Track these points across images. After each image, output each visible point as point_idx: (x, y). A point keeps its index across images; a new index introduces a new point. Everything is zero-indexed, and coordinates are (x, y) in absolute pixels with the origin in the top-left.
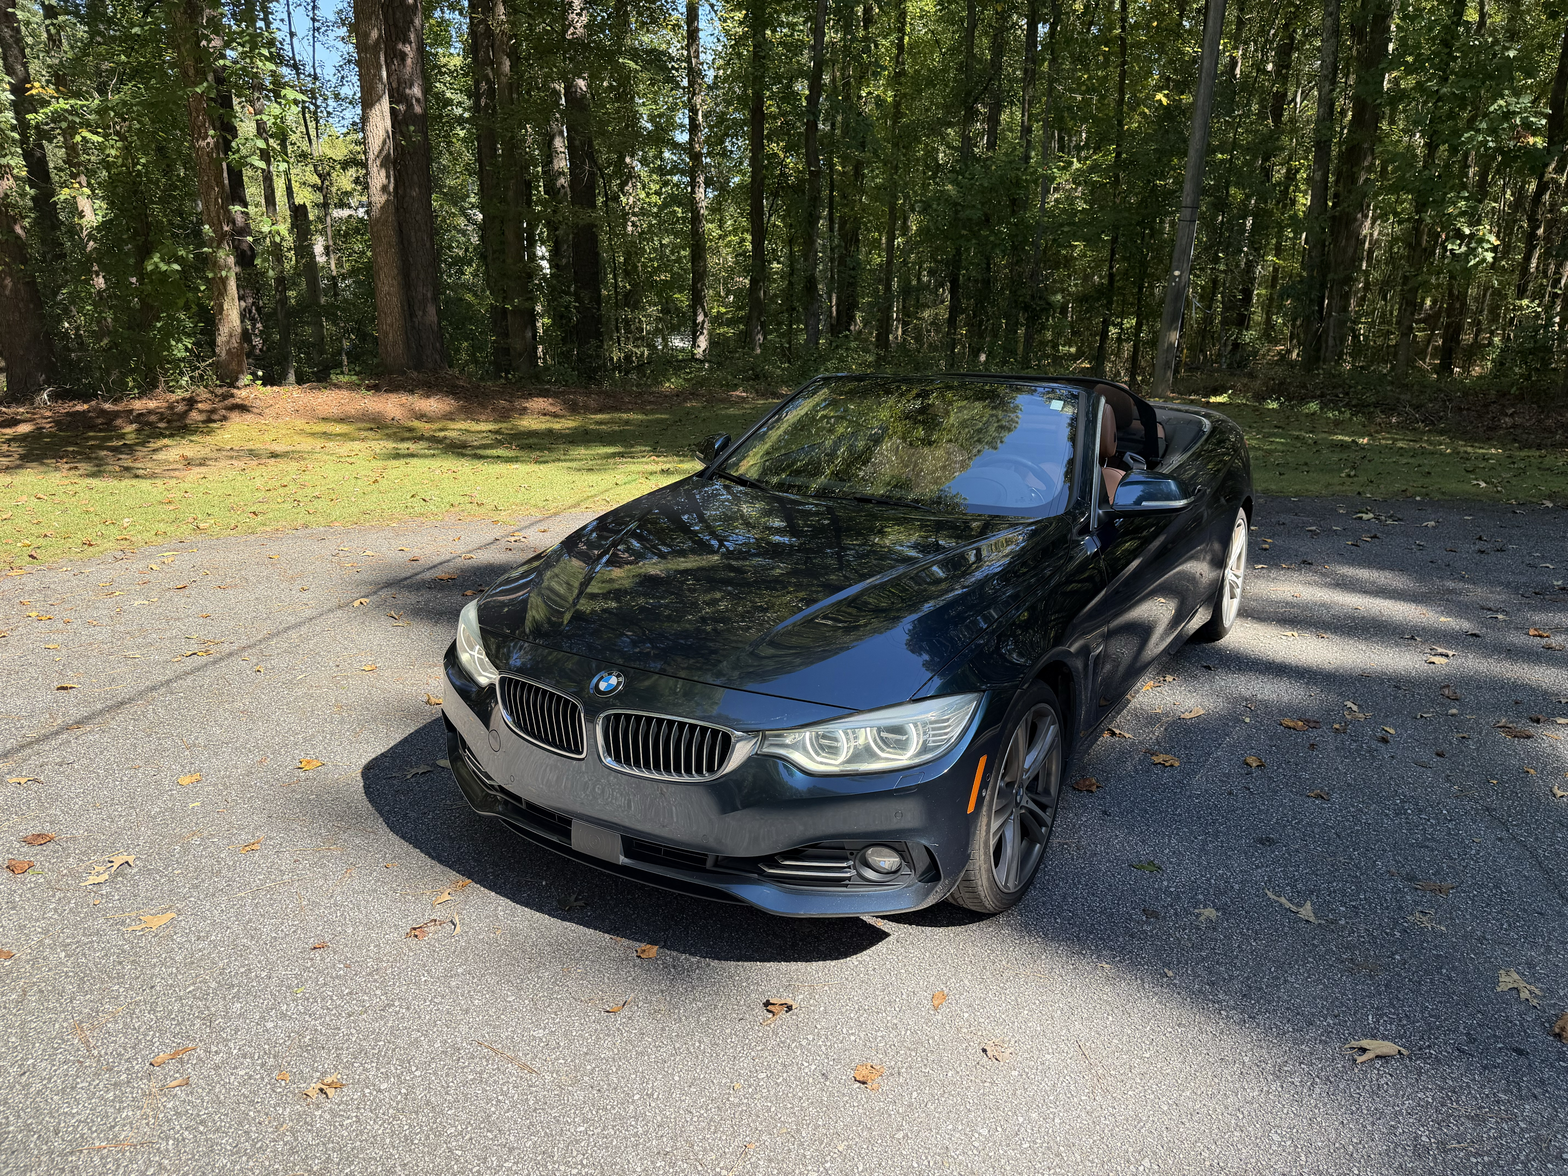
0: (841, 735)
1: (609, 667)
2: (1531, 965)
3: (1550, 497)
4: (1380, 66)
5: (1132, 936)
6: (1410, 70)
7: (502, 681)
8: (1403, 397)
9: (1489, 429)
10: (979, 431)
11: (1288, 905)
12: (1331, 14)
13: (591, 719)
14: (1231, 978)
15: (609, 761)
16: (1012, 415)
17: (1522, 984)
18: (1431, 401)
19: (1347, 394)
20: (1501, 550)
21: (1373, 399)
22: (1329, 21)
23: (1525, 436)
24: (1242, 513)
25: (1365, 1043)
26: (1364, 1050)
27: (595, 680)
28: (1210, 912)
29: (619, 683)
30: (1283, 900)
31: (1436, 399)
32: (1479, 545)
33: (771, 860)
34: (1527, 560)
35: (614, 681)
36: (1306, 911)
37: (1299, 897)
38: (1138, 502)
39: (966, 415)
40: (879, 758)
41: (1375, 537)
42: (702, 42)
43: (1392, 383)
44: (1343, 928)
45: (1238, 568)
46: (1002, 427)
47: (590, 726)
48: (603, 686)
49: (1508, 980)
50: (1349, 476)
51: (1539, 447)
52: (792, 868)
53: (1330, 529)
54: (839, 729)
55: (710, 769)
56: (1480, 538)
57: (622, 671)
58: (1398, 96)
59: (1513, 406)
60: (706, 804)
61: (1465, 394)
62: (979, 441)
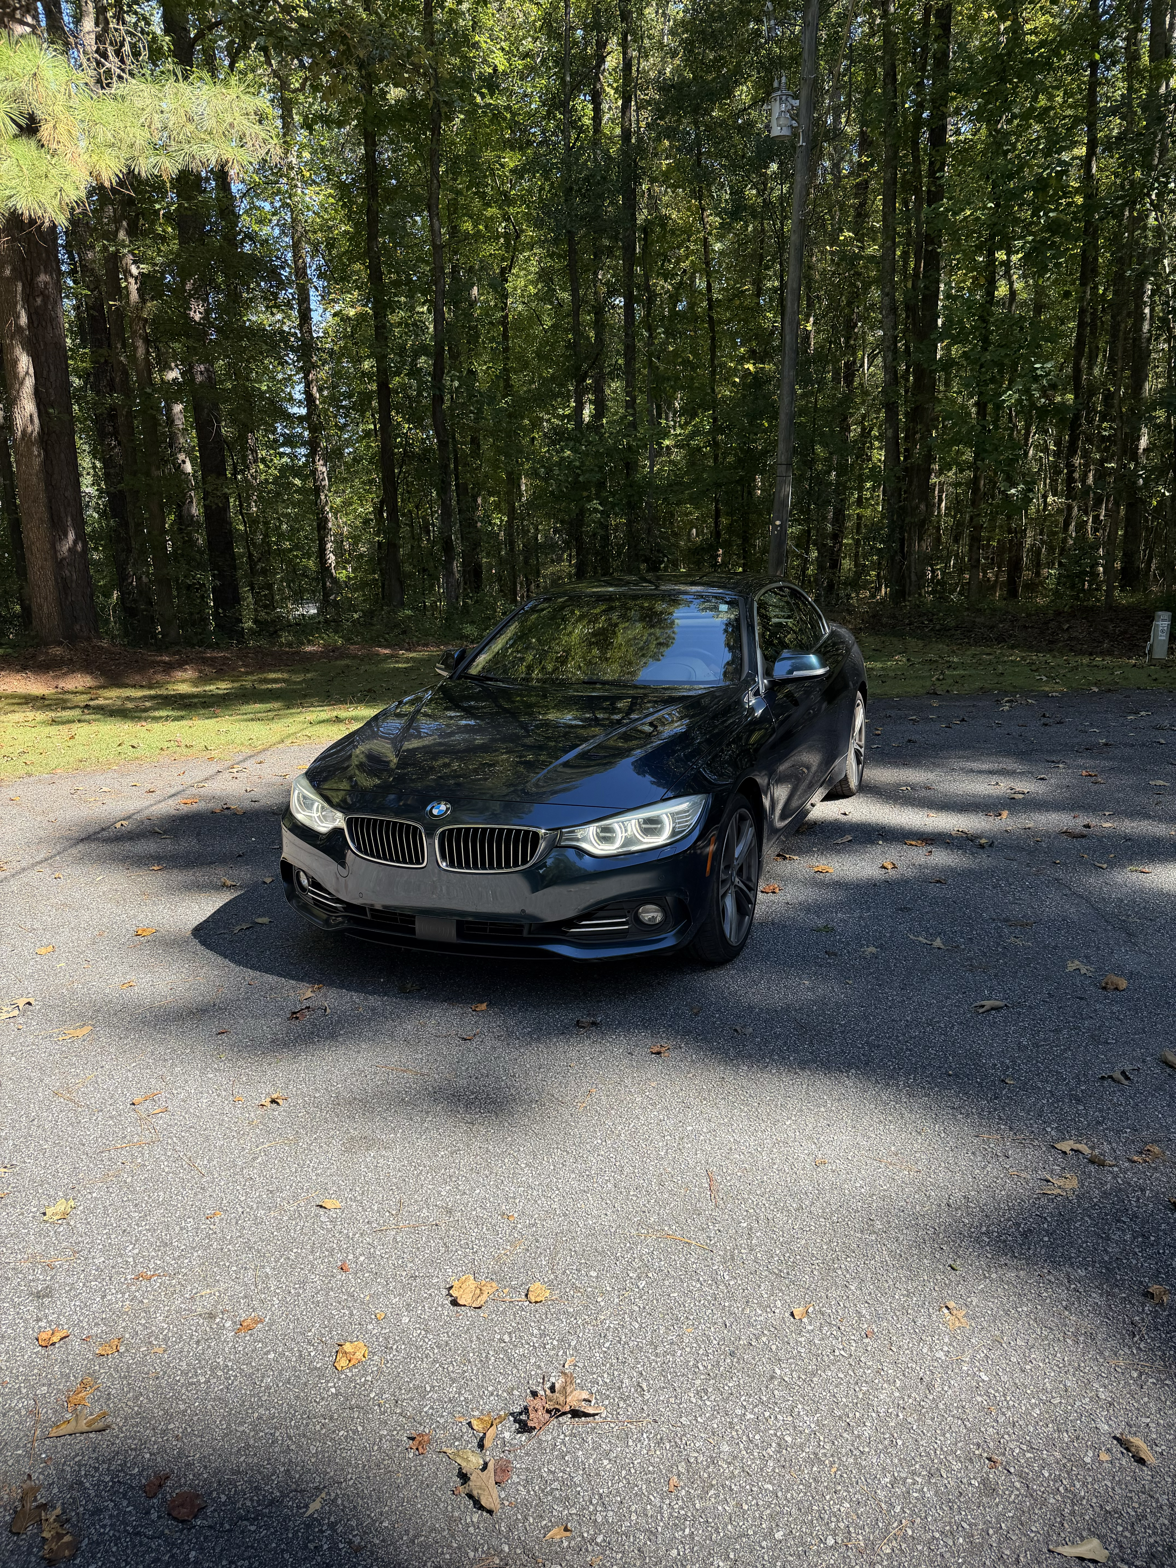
0: (616, 827)
1: (439, 799)
2: (1086, 957)
3: (1095, 684)
4: (932, 337)
5: (821, 966)
6: (955, 340)
7: (349, 823)
8: (977, 620)
9: (1051, 642)
10: (642, 649)
11: (925, 941)
12: (887, 295)
13: (430, 835)
14: (892, 981)
15: (444, 865)
16: (669, 631)
17: (1081, 967)
18: (1001, 622)
19: (931, 621)
20: (1060, 723)
21: (953, 624)
22: (887, 300)
23: (1079, 647)
24: (859, 694)
25: (983, 1003)
26: (983, 1006)
27: (429, 808)
28: (872, 949)
29: (447, 809)
30: (920, 939)
31: (1005, 620)
32: (1044, 720)
33: (572, 922)
34: (1080, 727)
35: (443, 807)
36: (938, 943)
37: (933, 936)
38: (791, 672)
39: (630, 634)
40: (642, 843)
41: (963, 720)
42: (314, 321)
43: (968, 609)
44: (964, 950)
45: (860, 740)
46: (660, 644)
47: (430, 841)
48: (435, 812)
49: (1072, 966)
50: (938, 679)
51: (1091, 654)
52: (588, 927)
53: (927, 718)
54: (615, 823)
55: (525, 861)
56: (1044, 716)
57: (448, 801)
58: (948, 364)
59: (1068, 621)
60: (523, 885)
61: (1029, 615)
62: (643, 655)
